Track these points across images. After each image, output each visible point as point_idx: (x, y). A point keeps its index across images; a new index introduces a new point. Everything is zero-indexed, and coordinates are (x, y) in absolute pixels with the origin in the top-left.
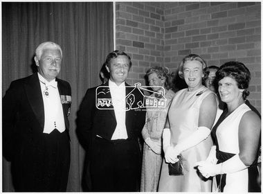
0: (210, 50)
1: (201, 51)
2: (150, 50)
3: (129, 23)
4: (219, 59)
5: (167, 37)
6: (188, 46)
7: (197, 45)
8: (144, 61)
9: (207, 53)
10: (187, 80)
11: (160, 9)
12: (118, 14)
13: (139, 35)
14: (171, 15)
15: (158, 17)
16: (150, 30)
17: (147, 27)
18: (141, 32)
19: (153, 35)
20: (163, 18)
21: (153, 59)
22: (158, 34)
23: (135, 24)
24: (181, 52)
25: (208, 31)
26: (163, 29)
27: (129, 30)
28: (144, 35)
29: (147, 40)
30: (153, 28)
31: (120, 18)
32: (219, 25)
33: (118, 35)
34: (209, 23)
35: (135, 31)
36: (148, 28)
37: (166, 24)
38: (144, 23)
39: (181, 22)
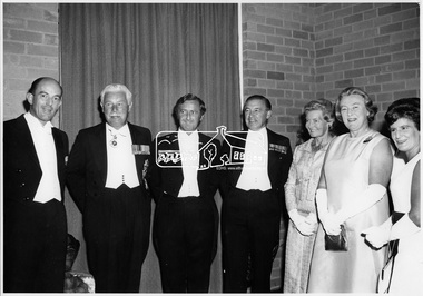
0: (379, 79)
1: (368, 80)
2: (293, 83)
3: (262, 47)
4: (393, 92)
5: (319, 62)
6: (348, 74)
7: (360, 73)
8: (285, 98)
9: (375, 83)
10: (346, 122)
11: (307, 24)
12: (245, 35)
13: (276, 63)
14: (324, 32)
15: (305, 36)
16: (292, 55)
17: (288, 51)
18: (279, 58)
19: (298, 61)
20: (312, 36)
21: (298, 95)
22: (305, 60)
23: (271, 48)
24: (339, 84)
25: (375, 51)
26: (312, 53)
27: (262, 56)
28: (284, 62)
29: (289, 68)
30: (297, 52)
31: (248, 41)
32: (392, 43)
33: (245, 64)
34: (377, 40)
35: (271, 57)
36: (289, 53)
37: (318, 45)
38: (284, 45)
39: (339, 41)
